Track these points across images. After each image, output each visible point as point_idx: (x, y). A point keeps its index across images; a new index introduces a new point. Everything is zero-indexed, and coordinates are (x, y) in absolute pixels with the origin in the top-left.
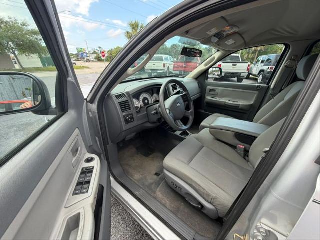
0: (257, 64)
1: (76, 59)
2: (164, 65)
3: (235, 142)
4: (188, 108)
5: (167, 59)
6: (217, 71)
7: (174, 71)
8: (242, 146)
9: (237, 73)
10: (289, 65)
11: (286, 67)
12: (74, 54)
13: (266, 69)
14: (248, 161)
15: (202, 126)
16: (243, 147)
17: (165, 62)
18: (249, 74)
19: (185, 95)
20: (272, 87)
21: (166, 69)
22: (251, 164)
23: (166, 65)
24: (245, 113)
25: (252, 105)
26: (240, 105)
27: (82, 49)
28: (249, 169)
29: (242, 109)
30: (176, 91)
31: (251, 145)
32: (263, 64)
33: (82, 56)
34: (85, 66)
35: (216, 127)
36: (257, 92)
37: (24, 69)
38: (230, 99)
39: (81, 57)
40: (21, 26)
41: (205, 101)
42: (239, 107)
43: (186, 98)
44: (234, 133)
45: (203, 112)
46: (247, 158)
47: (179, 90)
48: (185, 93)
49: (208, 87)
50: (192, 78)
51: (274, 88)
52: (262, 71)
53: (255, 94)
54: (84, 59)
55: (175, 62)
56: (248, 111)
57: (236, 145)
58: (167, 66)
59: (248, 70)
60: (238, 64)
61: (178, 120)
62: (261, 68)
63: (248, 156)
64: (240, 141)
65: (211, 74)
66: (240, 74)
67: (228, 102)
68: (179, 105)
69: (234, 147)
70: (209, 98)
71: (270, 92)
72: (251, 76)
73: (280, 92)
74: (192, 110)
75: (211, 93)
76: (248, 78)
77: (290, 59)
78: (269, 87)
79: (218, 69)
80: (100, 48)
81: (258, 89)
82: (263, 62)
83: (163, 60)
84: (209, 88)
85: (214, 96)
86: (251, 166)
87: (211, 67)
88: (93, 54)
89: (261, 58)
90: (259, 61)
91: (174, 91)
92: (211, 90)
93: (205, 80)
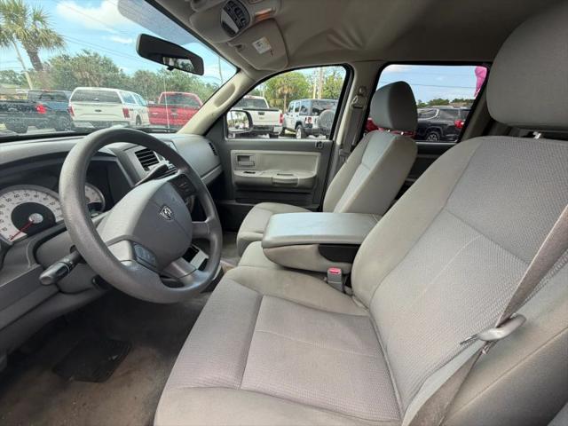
0: (290, 114)
2: (126, 112)
3: (322, 263)
4: (198, 213)
5: (129, 100)
6: (241, 121)
7: (152, 123)
8: (336, 270)
9: (267, 127)
10: (358, 103)
11: (354, 106)
13: (303, 121)
14: (351, 295)
15: (242, 240)
16: (339, 271)
17: (128, 106)
18: (284, 128)
19: (181, 177)
20: (338, 142)
21: (133, 121)
22: (361, 302)
23: (130, 113)
24: (309, 193)
25: (315, 177)
26: (297, 180)
28: (360, 313)
29: (300, 188)
30: (153, 168)
31: (352, 262)
32: (298, 113)
35: (275, 242)
36: (318, 154)
38: (277, 171)
41: (233, 182)
42: (296, 184)
43: (185, 185)
44: (315, 247)
45: (234, 203)
46: (347, 289)
47: (163, 162)
48: (179, 172)
49: (233, 151)
51: (342, 144)
52: (299, 123)
53: (316, 156)
55: (150, 106)
56: (311, 189)
57: (325, 271)
58: (133, 115)
59: (281, 121)
60: (266, 113)
61: (176, 259)
62: (296, 119)
63: (350, 286)
64: (330, 260)
65: (231, 126)
66: (273, 127)
67: (276, 177)
68: (167, 211)
69: (321, 275)
70: (239, 174)
71: (337, 152)
72: (287, 132)
73: (352, 151)
74: (212, 215)
75: (241, 163)
76: (283, 134)
77: (356, 93)
78: (334, 143)
79: (244, 114)
81: (318, 147)
82: (297, 110)
83: (118, 101)
84: (234, 153)
85: (248, 169)
86: (360, 305)
87: (228, 109)
89: (294, 104)
90: (291, 109)
91: (146, 168)
92: (240, 158)
93: (223, 137)
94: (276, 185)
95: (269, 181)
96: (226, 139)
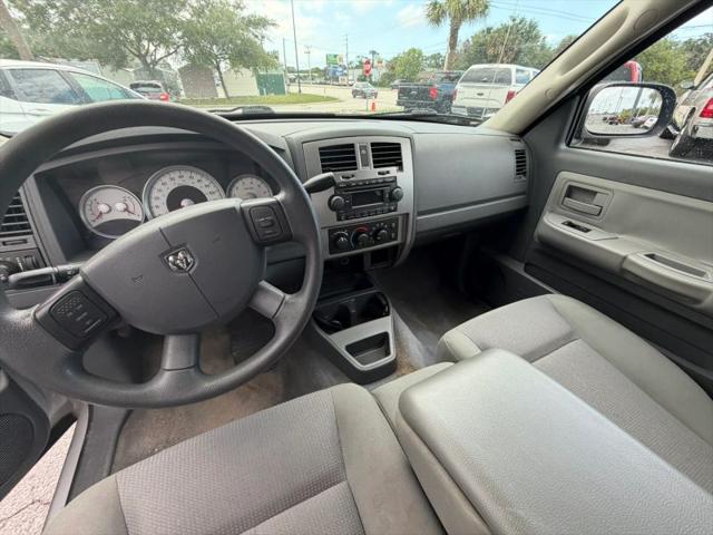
1: (323, 80)
12: (322, 68)
17: (515, 87)
27: (335, 56)
33: (334, 73)
34: (332, 95)
37: (229, 98)
39: (330, 74)
40: (231, 9)
42: (698, 301)
49: (565, 175)
50: (502, 130)
54: (337, 79)
67: (639, 259)
70: (553, 223)
75: (571, 202)
80: (374, 53)
83: (509, 82)
84: (566, 177)
85: (579, 218)
88: (357, 67)
92: (571, 191)
93: (557, 142)
94: (629, 277)
95: (614, 263)
96: (563, 146)
